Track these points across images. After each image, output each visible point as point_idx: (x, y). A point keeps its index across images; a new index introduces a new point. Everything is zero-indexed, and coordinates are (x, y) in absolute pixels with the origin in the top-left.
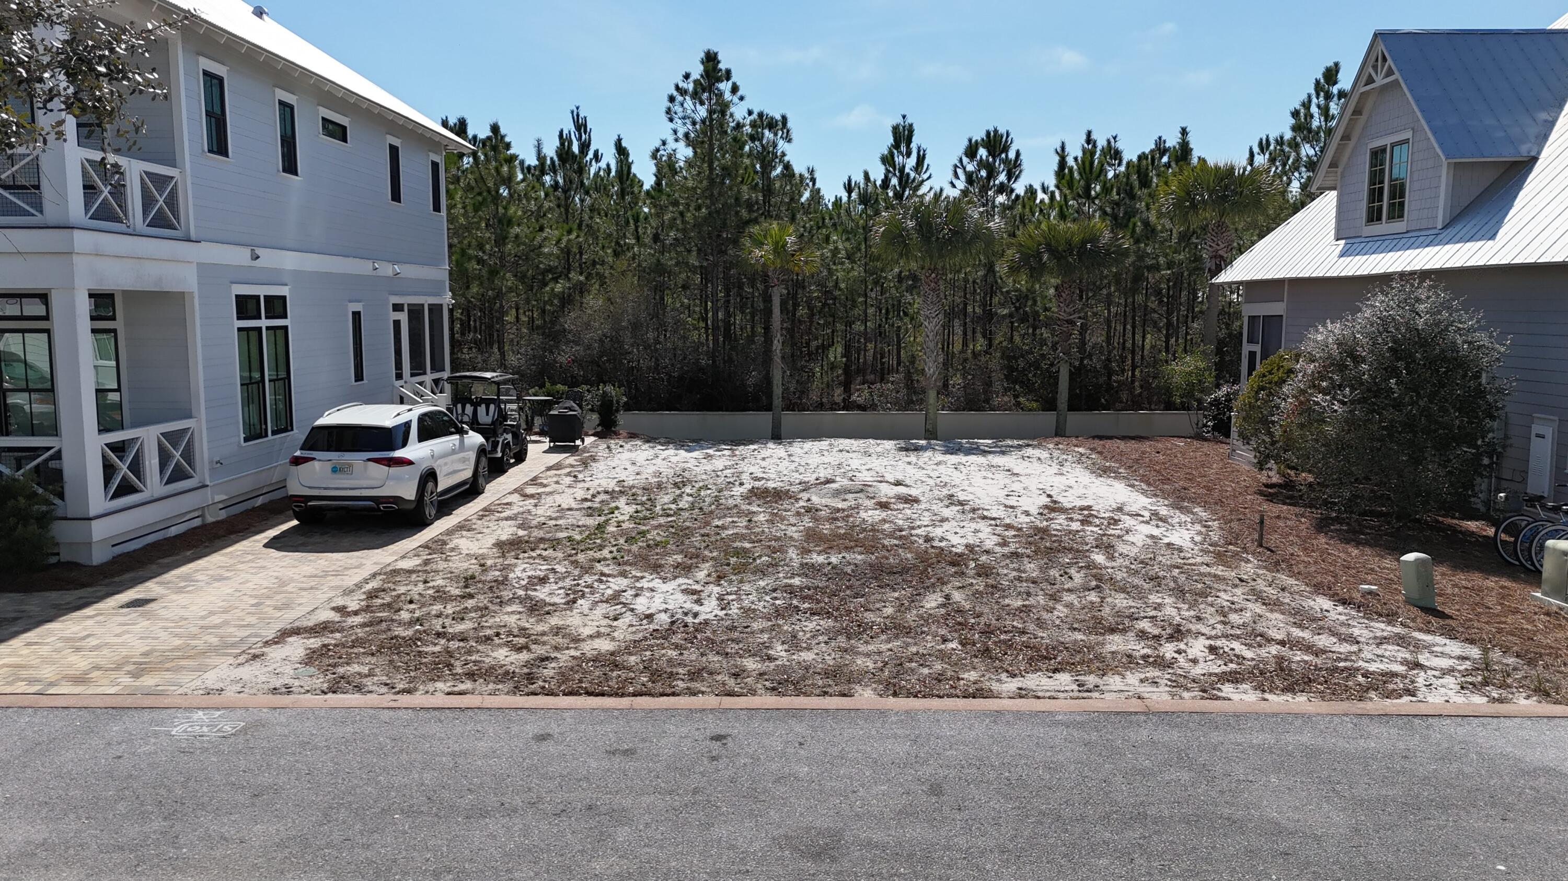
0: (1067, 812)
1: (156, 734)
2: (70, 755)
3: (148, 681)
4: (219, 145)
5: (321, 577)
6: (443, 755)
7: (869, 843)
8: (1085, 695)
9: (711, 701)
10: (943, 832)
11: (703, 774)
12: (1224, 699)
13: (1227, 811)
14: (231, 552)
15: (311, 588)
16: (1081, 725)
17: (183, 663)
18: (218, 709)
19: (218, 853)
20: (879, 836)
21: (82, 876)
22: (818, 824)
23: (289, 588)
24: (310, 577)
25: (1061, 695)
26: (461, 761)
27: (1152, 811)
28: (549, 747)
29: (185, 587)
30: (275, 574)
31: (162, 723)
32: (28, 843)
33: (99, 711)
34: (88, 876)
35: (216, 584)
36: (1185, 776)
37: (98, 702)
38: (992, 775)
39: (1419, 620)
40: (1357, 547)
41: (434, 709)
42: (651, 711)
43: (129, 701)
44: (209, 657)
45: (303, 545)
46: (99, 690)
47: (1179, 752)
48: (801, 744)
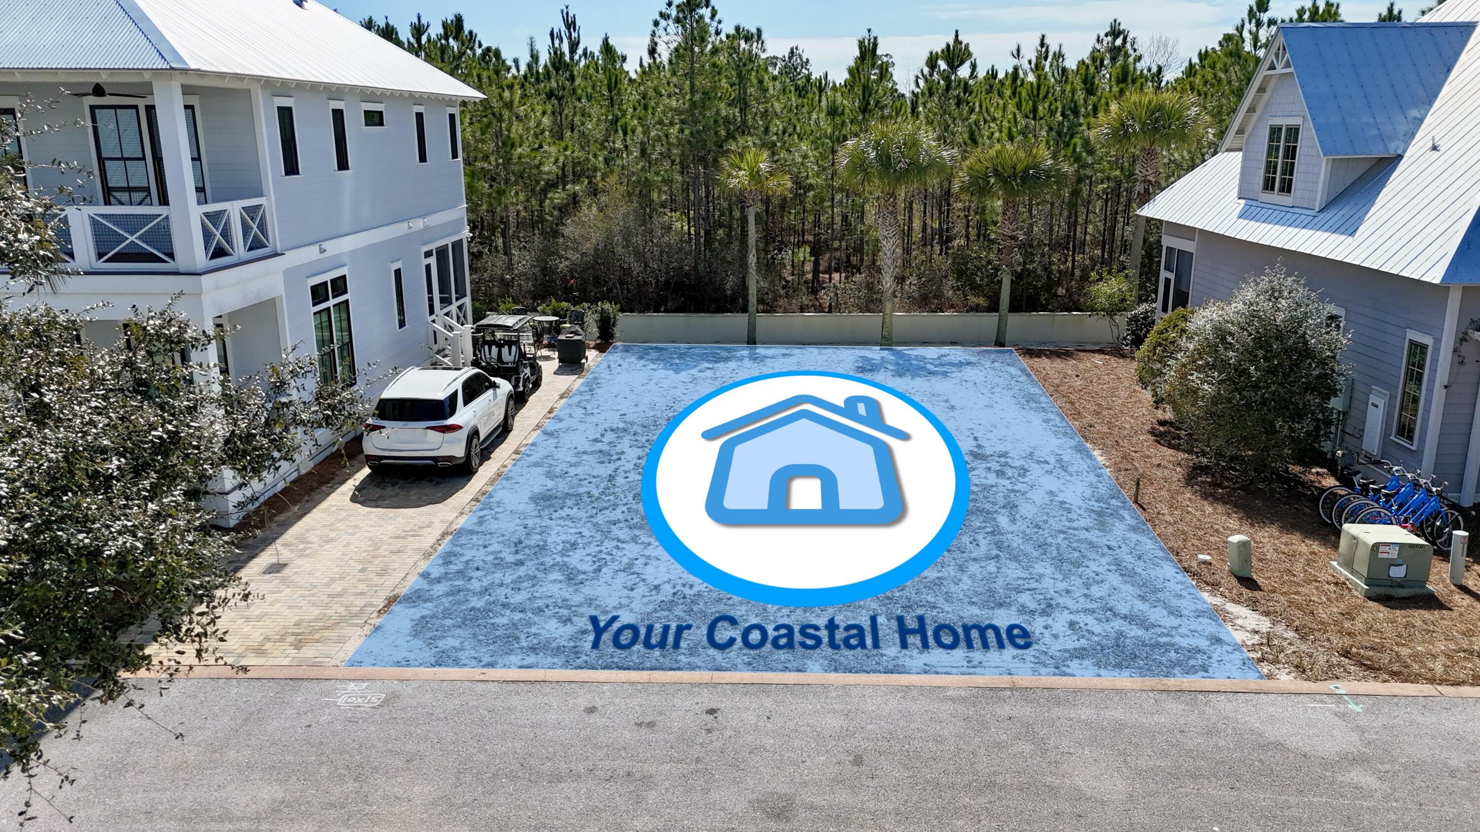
0: (943, 780)
1: (327, 704)
2: (275, 724)
3: (308, 652)
4: (291, 167)
5: (403, 538)
6: (525, 726)
7: (811, 807)
8: (972, 670)
9: (704, 676)
10: (860, 798)
11: (702, 745)
12: (1070, 675)
13: (1049, 780)
14: (327, 508)
15: (399, 552)
16: (964, 700)
17: (327, 633)
18: (363, 680)
19: (397, 810)
20: (818, 801)
21: (316, 828)
22: (778, 790)
23: (382, 551)
24: (396, 538)
25: (954, 670)
26: (538, 731)
27: (1000, 780)
28: (595, 719)
29: (304, 550)
30: (368, 534)
31: (328, 694)
32: (274, 801)
33: (282, 682)
34: (321, 827)
35: (327, 547)
36: (1028, 748)
37: (278, 674)
38: (897, 748)
39: (1234, 591)
40: (1211, 504)
41: (513, 682)
42: (664, 685)
43: (299, 673)
44: (342, 628)
45: (381, 498)
46: (277, 662)
47: (1028, 725)
48: (768, 718)
